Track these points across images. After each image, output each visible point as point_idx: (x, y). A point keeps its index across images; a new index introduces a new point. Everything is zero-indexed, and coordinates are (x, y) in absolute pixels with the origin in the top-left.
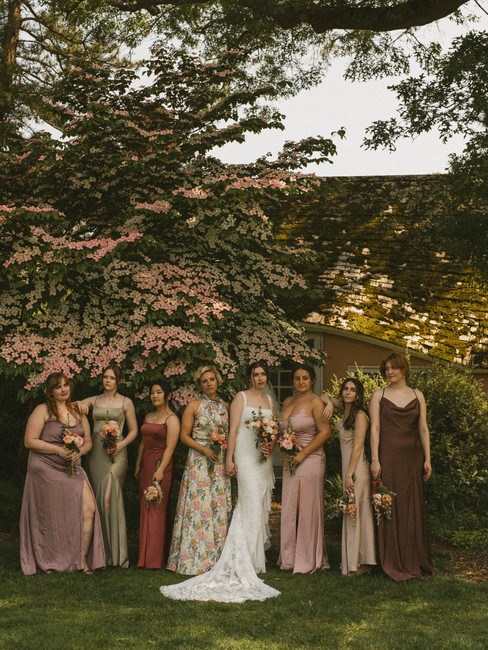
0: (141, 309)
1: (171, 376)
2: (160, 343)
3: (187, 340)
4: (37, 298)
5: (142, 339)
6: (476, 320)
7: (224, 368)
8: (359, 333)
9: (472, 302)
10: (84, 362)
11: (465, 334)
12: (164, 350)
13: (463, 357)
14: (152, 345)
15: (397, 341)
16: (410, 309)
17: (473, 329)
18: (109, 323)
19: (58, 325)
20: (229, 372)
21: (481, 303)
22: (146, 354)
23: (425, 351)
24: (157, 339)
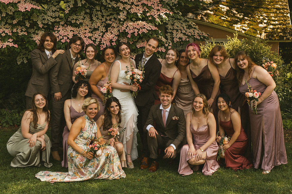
0: (123, 13)
1: (140, 47)
2: (136, 31)
3: (149, 28)
4: (71, 7)
5: (126, 28)
6: (266, 17)
7: (166, 43)
8: (212, 23)
9: (264, 8)
10: (95, 41)
11: (262, 23)
12: (139, 34)
13: (261, 34)
14: (132, 31)
15: (230, 27)
16: (235, 12)
17: (265, 21)
18: (106, 20)
19: (81, 21)
20: (169, 45)
21: (268, 9)
22: (129, 36)
23: (243, 32)
24: (134, 28)
